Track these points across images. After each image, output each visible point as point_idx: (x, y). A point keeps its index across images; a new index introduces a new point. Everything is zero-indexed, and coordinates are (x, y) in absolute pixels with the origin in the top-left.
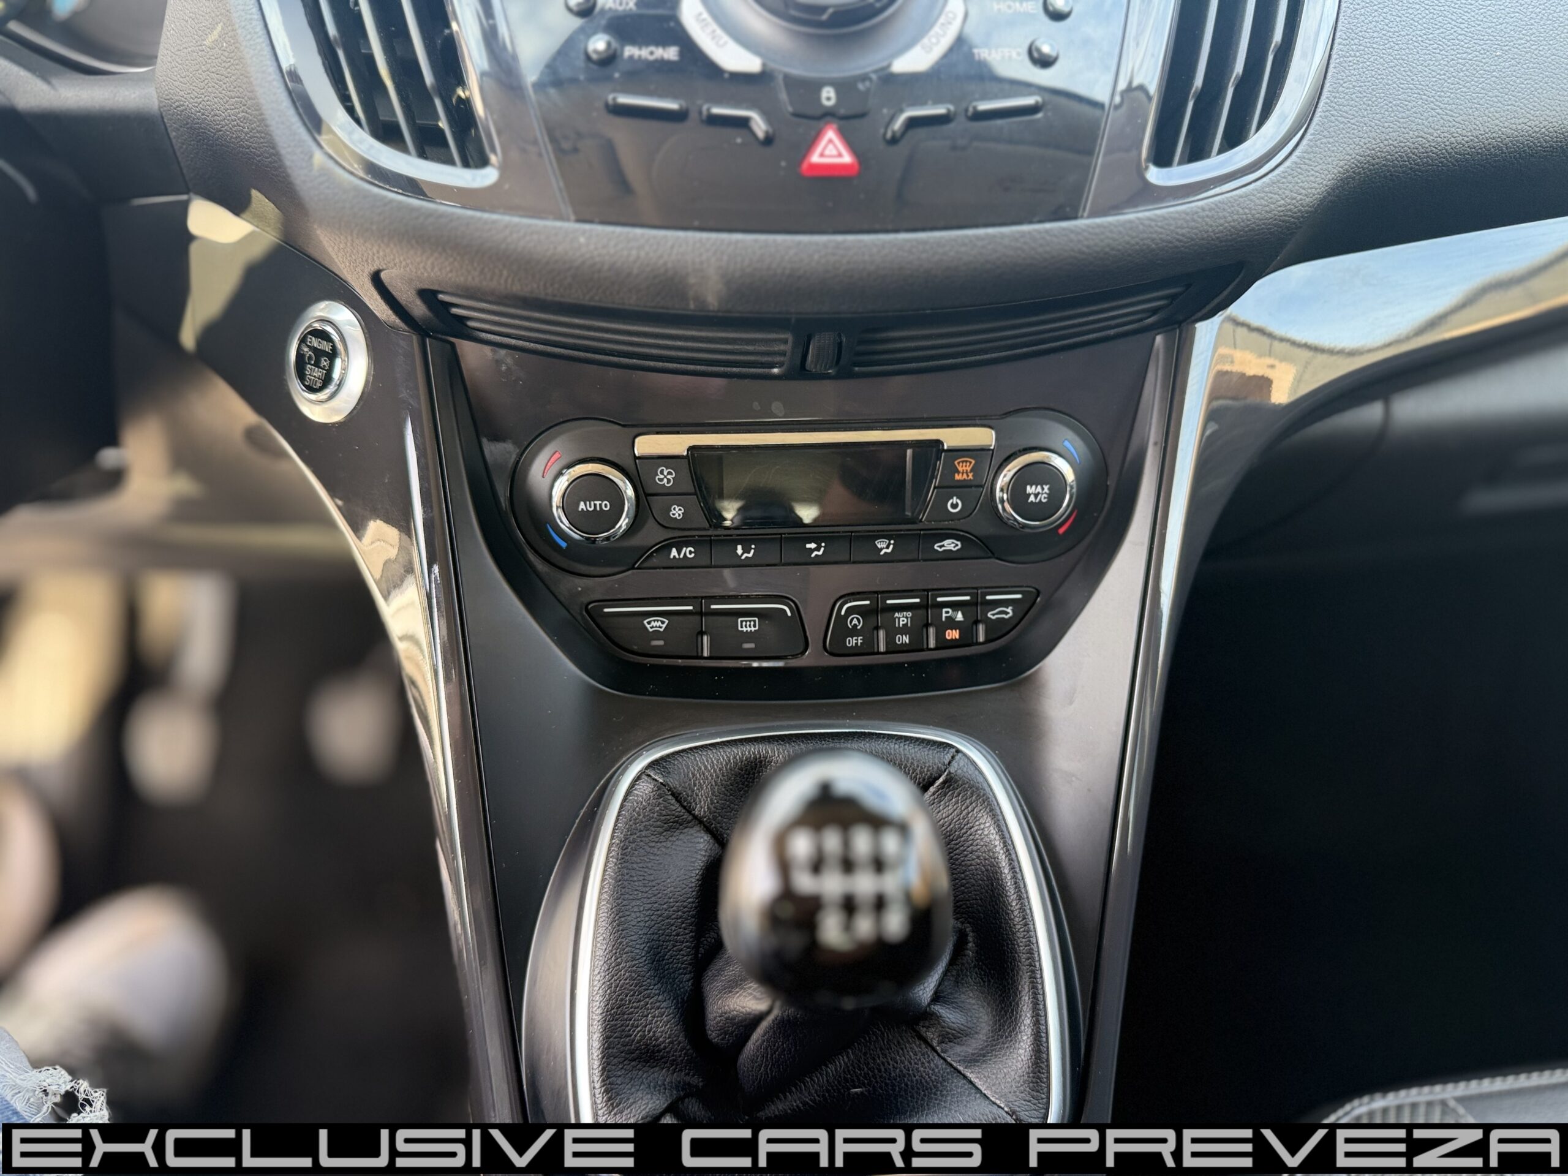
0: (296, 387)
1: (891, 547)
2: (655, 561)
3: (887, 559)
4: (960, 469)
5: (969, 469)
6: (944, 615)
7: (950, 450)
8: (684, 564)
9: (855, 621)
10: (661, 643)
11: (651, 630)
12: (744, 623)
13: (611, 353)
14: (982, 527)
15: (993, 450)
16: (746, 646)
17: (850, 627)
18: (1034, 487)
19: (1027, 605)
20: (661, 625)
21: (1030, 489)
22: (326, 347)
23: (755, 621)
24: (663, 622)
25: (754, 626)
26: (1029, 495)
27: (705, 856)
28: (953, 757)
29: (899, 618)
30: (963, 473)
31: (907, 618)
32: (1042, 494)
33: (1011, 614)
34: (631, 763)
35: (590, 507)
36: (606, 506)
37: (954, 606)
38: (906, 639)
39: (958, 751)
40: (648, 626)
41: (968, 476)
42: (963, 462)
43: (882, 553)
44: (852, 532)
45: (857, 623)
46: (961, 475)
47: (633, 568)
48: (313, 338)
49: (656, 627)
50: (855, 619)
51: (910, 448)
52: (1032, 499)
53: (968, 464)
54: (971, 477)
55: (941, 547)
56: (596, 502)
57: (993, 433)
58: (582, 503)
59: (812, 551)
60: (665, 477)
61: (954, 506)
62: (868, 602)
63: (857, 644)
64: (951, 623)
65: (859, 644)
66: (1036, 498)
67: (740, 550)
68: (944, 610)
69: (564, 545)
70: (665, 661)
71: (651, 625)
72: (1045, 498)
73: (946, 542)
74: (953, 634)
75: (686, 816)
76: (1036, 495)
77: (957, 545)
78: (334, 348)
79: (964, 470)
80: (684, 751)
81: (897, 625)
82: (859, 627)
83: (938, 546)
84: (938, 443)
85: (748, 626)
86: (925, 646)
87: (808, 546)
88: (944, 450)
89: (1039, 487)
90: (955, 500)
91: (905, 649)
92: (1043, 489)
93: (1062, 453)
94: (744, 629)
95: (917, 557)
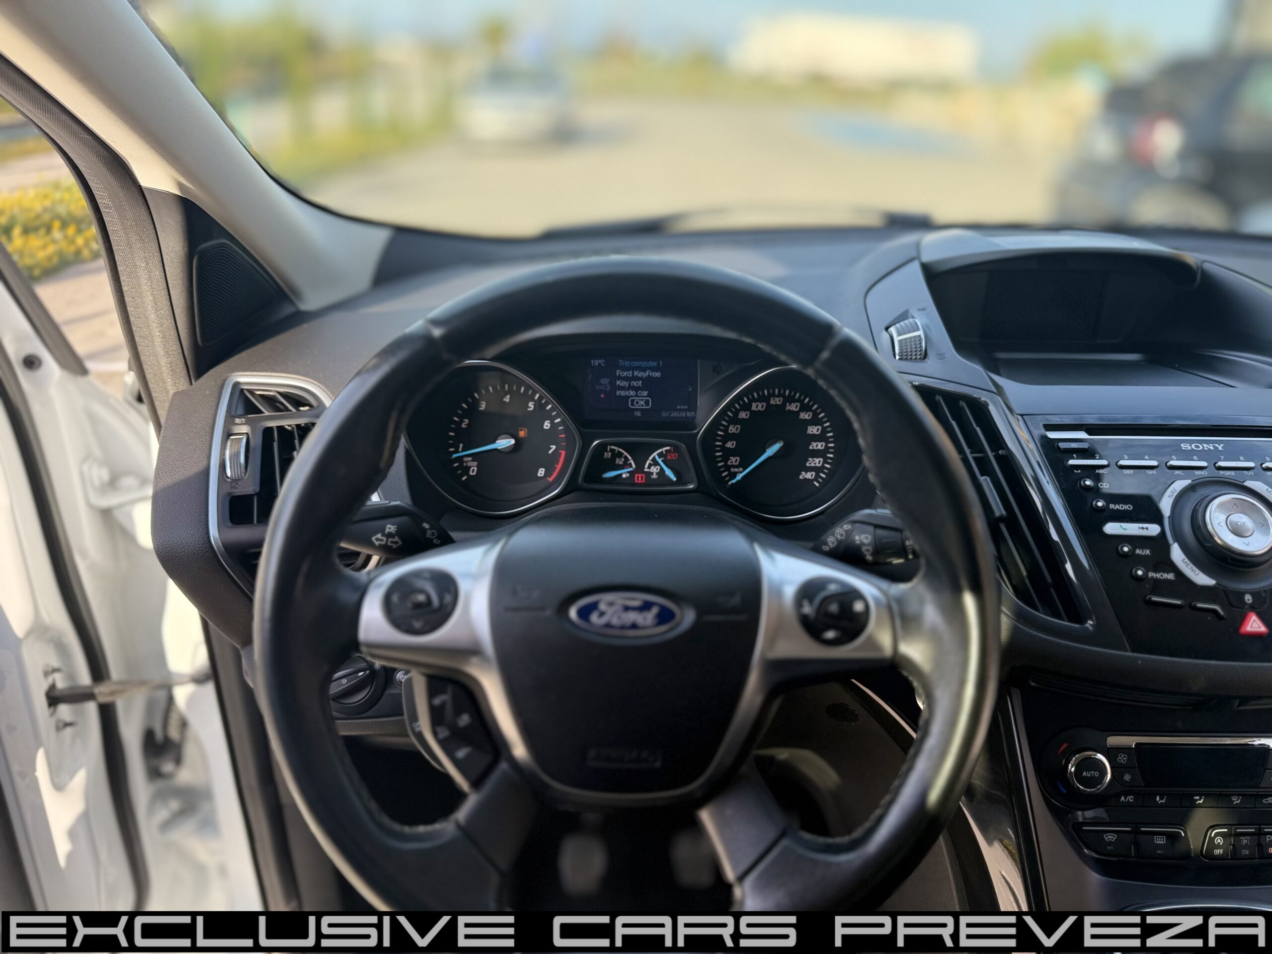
1: (1239, 800)
2: (1112, 803)
3: (1237, 806)
6: (1267, 839)
8: (1127, 804)
10: (1114, 848)
11: (1108, 840)
12: (1158, 839)
16: (1159, 852)
17: (1216, 844)
20: (1113, 838)
23: (1163, 838)
24: (1114, 836)
25: (1163, 841)
29: (1243, 840)
31: (1248, 840)
35: (1089, 775)
38: (1247, 852)
40: (1106, 838)
43: (1234, 803)
44: (1220, 792)
45: (1220, 841)
49: (1111, 839)
50: (1219, 839)
58: (1085, 772)
59: (1197, 800)
60: (1122, 758)
62: (1226, 830)
63: (1219, 853)
65: (1221, 854)
67: (1158, 798)
68: (1268, 836)
69: (1065, 792)
70: (1113, 858)
71: (1108, 838)
73: (1269, 799)
82: (1221, 844)
83: (1265, 801)
84: (1265, 745)
85: (1160, 841)
87: (1195, 798)
88: (1269, 750)
91: (1246, 858)
94: (1158, 842)
95: (1254, 806)
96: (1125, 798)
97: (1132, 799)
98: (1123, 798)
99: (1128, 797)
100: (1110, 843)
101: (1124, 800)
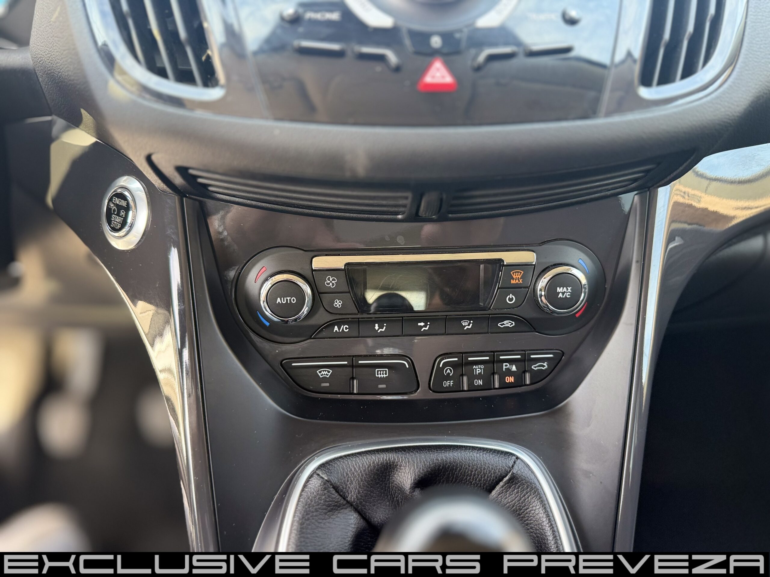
0: (106, 228)
1: (471, 324)
2: (324, 334)
3: (468, 333)
4: (514, 277)
5: (520, 277)
6: (504, 367)
7: (507, 266)
8: (342, 336)
9: (449, 371)
10: (328, 384)
11: (321, 377)
12: (379, 372)
13: (298, 206)
14: (528, 313)
15: (534, 265)
16: (380, 386)
17: (445, 374)
18: (562, 288)
19: (557, 361)
20: (328, 374)
21: (559, 290)
22: (124, 204)
23: (386, 371)
24: (329, 372)
25: (386, 374)
26: (559, 293)
27: (354, 528)
28: (514, 462)
29: (476, 369)
30: (516, 279)
31: (481, 369)
32: (567, 292)
33: (546, 367)
34: (307, 465)
35: (284, 301)
36: (294, 300)
37: (511, 361)
38: (480, 382)
39: (517, 458)
40: (320, 374)
41: (519, 281)
42: (516, 272)
43: (465, 329)
44: (446, 316)
45: (449, 372)
46: (514, 280)
47: (310, 338)
48: (116, 199)
49: (324, 375)
50: (449, 370)
51: (482, 263)
52: (560, 295)
53: (519, 274)
54: (521, 282)
55: (502, 325)
56: (287, 298)
57: (535, 254)
58: (279, 299)
59: (421, 327)
60: (331, 282)
61: (511, 300)
62: (456, 359)
63: (449, 385)
64: (509, 373)
65: (451, 385)
66: (563, 295)
67: (377, 327)
68: (504, 364)
69: (268, 324)
70: (330, 396)
71: (321, 374)
72: (569, 295)
73: (505, 322)
74: (510, 379)
75: (342, 501)
76: (563, 293)
77: (512, 324)
78: (128, 204)
79: (517, 278)
80: (341, 457)
81: (475, 374)
82: (451, 375)
83: (500, 325)
84: (501, 261)
85: (382, 374)
86: (492, 387)
87: (419, 324)
88: (504, 265)
89: (565, 288)
90: (511, 296)
91: (480, 388)
92: (567, 289)
93: (578, 266)
94: (380, 376)
95: (487, 331)
96: (339, 329)
97: (346, 328)
98: (336, 328)
99: (342, 326)
100: (325, 379)
101: (338, 331)
